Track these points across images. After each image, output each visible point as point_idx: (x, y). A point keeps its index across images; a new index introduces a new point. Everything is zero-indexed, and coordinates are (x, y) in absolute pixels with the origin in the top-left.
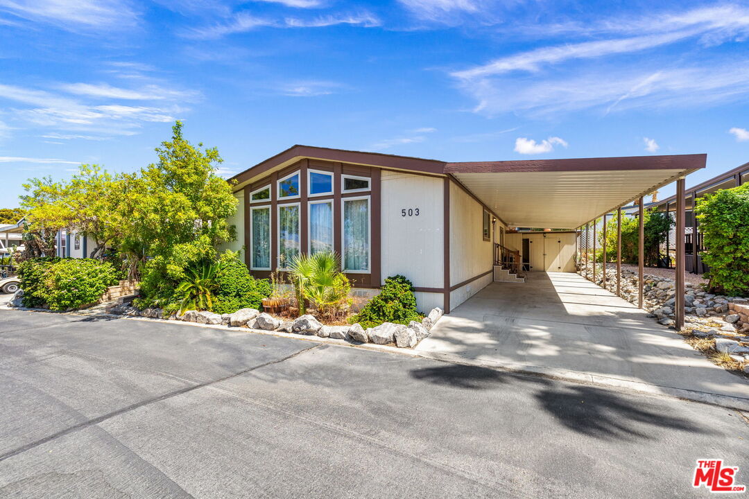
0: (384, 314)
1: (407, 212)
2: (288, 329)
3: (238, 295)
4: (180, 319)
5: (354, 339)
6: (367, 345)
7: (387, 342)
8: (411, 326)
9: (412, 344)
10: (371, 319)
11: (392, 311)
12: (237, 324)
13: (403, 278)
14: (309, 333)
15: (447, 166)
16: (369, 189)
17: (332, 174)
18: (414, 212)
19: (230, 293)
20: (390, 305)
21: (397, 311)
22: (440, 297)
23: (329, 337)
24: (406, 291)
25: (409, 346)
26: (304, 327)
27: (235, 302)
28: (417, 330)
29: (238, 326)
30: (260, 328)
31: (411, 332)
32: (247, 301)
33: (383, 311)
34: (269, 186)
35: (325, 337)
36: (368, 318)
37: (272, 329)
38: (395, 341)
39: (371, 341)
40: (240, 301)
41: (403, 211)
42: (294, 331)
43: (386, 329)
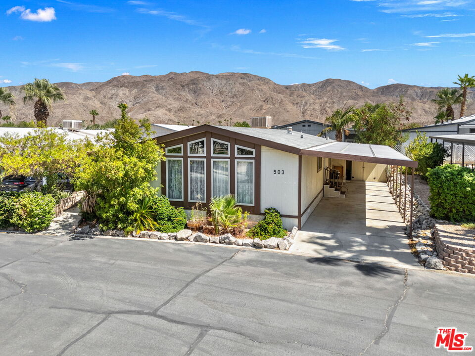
0: (268, 232)
1: (277, 171)
2: (217, 242)
3: (169, 219)
4: (136, 237)
5: (256, 246)
6: (264, 249)
7: (274, 247)
8: (285, 239)
9: (287, 248)
10: (261, 235)
11: (272, 230)
12: (182, 239)
13: (275, 209)
14: (230, 243)
15: (302, 151)
16: (254, 156)
17: (229, 144)
18: (281, 172)
19: (163, 219)
20: (270, 227)
21: (274, 230)
22: (296, 221)
23: (242, 245)
24: (277, 218)
25: (286, 249)
26: (227, 240)
27: (169, 224)
28: (288, 241)
29: (183, 240)
30: (198, 241)
31: (286, 242)
32: (177, 224)
33: (267, 230)
34: (182, 145)
35: (239, 245)
36: (259, 234)
37: (206, 242)
38: (278, 247)
39: (266, 247)
40: (173, 224)
41: (275, 171)
42: (220, 243)
43: (273, 241)
